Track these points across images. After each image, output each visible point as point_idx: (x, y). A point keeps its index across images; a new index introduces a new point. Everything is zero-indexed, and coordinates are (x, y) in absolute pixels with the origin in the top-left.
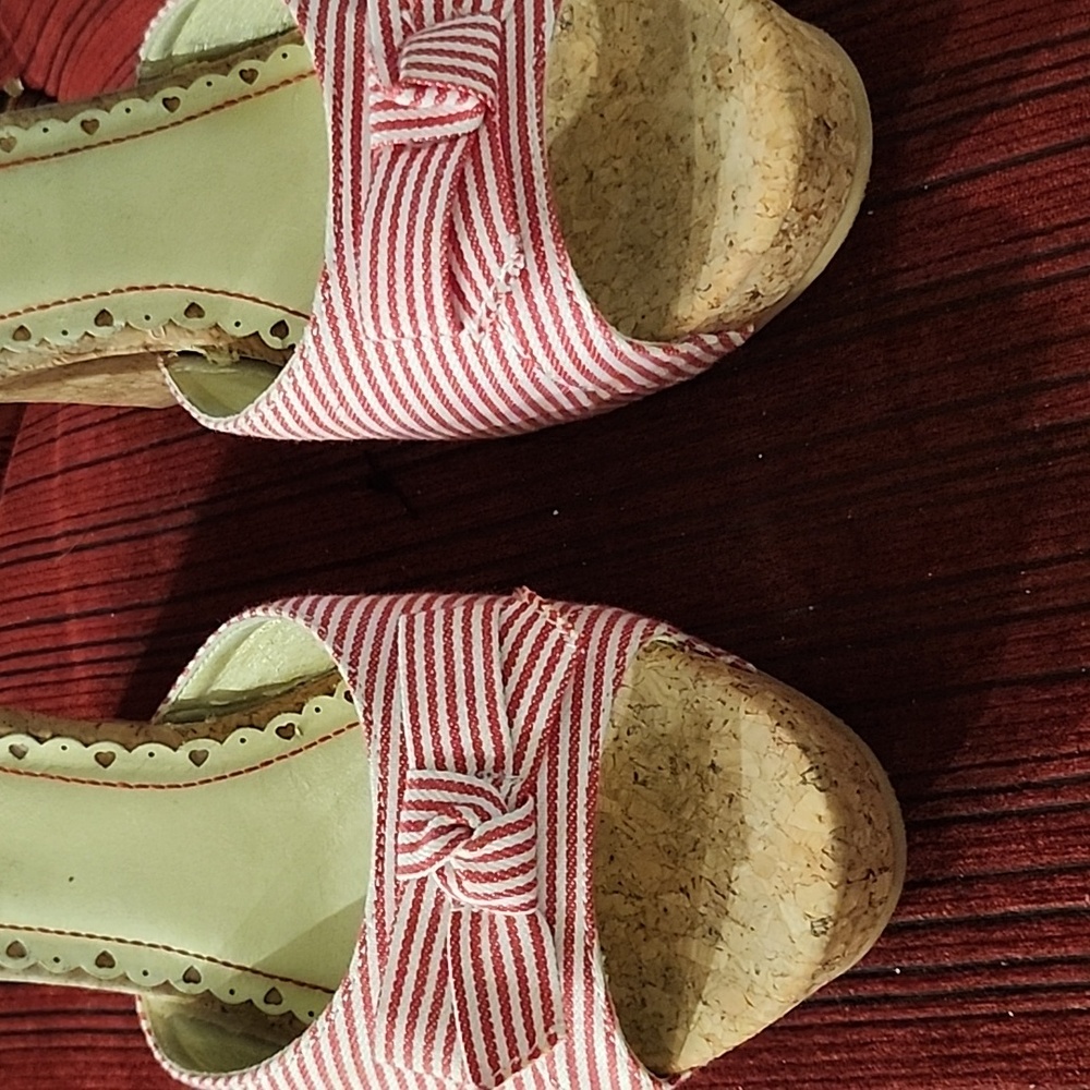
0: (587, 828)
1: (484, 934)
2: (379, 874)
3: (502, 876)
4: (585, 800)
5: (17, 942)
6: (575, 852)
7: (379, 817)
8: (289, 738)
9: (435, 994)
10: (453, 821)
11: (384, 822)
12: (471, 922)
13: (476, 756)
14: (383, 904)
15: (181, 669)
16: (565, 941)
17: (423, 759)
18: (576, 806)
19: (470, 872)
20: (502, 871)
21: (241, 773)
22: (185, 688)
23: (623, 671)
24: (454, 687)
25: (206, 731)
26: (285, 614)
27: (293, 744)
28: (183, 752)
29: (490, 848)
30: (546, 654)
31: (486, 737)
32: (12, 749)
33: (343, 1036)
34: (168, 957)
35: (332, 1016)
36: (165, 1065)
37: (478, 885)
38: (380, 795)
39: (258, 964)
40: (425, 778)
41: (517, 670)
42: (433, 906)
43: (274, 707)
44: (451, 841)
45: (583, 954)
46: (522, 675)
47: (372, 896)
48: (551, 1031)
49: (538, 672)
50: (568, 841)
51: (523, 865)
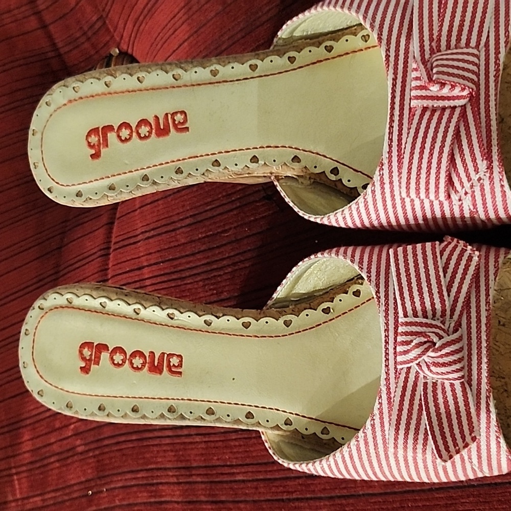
0: (486, 342)
1: (439, 391)
2: (387, 366)
3: (450, 364)
4: (485, 329)
5: (210, 408)
6: (481, 353)
7: (386, 340)
8: (328, 314)
9: (417, 419)
10: (426, 340)
11: (388, 343)
12: (433, 386)
13: (432, 310)
14: (389, 380)
15: (279, 284)
16: (477, 394)
17: (407, 313)
18: (481, 332)
19: (435, 362)
20: (450, 362)
21: (307, 330)
22: (280, 292)
23: (498, 269)
24: (420, 279)
25: (291, 312)
26: (333, 255)
27: (330, 316)
28: (281, 321)
29: (444, 352)
30: (463, 262)
31: (437, 301)
32: (205, 321)
33: (370, 440)
34: (278, 414)
35: (366, 431)
36: (280, 462)
37: (438, 368)
38: (385, 330)
39: (317, 417)
40: (408, 321)
41: (450, 271)
42: (414, 379)
43: (320, 300)
44: (425, 349)
45: (485, 400)
46: (452, 273)
47: (384, 376)
48: (473, 435)
49: (460, 271)
50: (477, 348)
51: (459, 359)
